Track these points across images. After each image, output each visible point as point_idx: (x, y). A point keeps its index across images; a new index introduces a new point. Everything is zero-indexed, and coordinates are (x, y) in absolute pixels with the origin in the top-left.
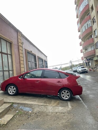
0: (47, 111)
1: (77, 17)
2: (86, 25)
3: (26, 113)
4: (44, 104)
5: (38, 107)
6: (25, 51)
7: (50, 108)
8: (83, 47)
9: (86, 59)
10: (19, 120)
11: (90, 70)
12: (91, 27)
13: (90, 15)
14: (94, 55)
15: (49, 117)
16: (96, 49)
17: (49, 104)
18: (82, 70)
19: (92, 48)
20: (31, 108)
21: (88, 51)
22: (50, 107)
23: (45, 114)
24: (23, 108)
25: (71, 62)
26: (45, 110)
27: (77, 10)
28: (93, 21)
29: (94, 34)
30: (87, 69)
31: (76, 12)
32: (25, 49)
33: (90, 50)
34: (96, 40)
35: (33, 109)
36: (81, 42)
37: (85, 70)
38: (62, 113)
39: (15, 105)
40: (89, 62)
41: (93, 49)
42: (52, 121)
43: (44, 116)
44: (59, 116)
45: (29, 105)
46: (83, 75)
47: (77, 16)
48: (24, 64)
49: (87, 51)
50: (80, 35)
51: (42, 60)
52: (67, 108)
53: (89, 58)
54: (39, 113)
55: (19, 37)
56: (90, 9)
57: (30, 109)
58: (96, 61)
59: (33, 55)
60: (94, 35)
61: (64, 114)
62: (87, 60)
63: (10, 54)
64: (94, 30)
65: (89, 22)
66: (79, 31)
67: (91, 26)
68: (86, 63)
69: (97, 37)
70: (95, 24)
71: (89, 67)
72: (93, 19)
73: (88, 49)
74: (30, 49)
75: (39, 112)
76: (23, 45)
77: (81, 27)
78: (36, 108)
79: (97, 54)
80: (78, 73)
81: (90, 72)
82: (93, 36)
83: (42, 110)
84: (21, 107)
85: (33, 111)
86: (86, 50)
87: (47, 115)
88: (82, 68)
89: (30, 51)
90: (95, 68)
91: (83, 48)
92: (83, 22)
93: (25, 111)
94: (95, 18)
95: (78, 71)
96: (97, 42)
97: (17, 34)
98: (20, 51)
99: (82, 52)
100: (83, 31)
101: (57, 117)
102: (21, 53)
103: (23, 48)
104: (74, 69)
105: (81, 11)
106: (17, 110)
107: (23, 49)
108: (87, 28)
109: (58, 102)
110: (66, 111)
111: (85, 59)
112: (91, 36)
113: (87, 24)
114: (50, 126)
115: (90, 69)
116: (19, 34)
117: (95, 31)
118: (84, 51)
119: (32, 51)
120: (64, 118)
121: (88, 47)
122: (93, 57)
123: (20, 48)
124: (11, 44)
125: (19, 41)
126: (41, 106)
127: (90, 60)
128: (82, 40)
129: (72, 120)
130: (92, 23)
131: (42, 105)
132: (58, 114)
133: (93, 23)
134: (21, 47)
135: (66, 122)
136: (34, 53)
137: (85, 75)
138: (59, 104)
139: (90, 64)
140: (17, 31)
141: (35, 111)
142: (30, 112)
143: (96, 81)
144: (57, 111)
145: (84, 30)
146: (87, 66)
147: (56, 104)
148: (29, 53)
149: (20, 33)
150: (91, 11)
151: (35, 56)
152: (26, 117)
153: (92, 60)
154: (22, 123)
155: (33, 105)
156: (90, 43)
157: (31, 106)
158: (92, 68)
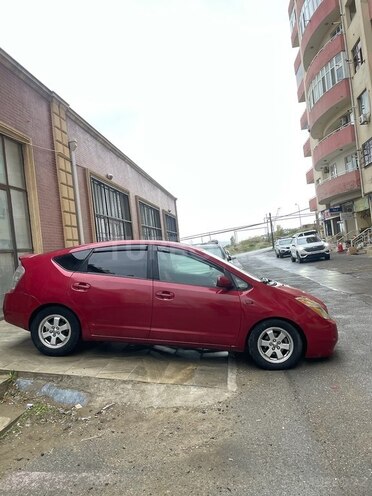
0: (144, 404)
1: (295, 44)
2: (325, 72)
3: (62, 411)
4: (133, 377)
5: (112, 389)
6: (81, 176)
7: (156, 392)
8: (314, 160)
9: (328, 206)
10: (30, 438)
11: (341, 250)
12: (347, 82)
13: (342, 35)
14: (356, 193)
15: (145, 425)
16: (365, 167)
17: (154, 376)
18: (308, 250)
19: (350, 165)
20: (82, 393)
21: (335, 175)
22: (155, 387)
23: (131, 416)
24: (52, 391)
25: (270, 220)
26: (136, 401)
27: (293, 14)
28: (355, 60)
29: (357, 110)
30: (326, 244)
31: (289, 23)
32: (84, 170)
33: (340, 170)
34: (364, 134)
35: (91, 395)
36: (308, 141)
37: (322, 247)
38: (195, 410)
39: (24, 383)
40: (338, 219)
41: (351, 168)
42: (154, 440)
43: (127, 420)
44: (184, 420)
45: (78, 382)
46: (314, 268)
47: (292, 38)
48: (78, 227)
49: (330, 178)
50: (305, 113)
51: (156, 212)
52: (218, 392)
53: (339, 205)
54: (112, 411)
55: (56, 121)
56: (344, 11)
57: (79, 396)
58: (365, 214)
59: (115, 191)
60: (357, 114)
61: (204, 413)
62: (331, 211)
63: (20, 186)
64: (356, 94)
65: (340, 63)
66: (302, 99)
67: (347, 79)
68: (328, 222)
69: (367, 122)
70: (363, 69)
71: (338, 238)
72: (354, 51)
73: (332, 168)
74: (105, 167)
75: (112, 407)
76: (73, 153)
77: (310, 83)
78: (103, 393)
79: (368, 188)
80: (294, 260)
81: (338, 255)
82: (352, 117)
83: (125, 400)
84: (44, 389)
85: (90, 401)
86: (327, 171)
87: (140, 418)
88: (309, 240)
89: (103, 174)
90: (360, 240)
91: (317, 166)
92: (314, 63)
93: (60, 404)
94: (363, 45)
95: (294, 255)
96: (368, 141)
97: (49, 111)
98: (62, 177)
99: (310, 180)
100: (317, 98)
101: (175, 424)
102: (65, 182)
103: (74, 164)
104: (280, 245)
105: (308, 18)
106: (28, 401)
107: (75, 168)
108: (329, 86)
109: (190, 367)
110: (211, 402)
111: (323, 207)
112: (347, 118)
113: (332, 71)
114: (141, 461)
115: (341, 247)
116: (55, 108)
117: (360, 99)
118: (318, 175)
119: (111, 177)
120: (200, 428)
121: (333, 159)
122: (353, 201)
123: (61, 163)
124: (21, 146)
125: (58, 135)
126: (122, 386)
127: (340, 210)
128: (312, 135)
129: (227, 435)
130: (352, 65)
131: (124, 382)
132: (182, 412)
133: (356, 65)
134: (66, 159)
135: (205, 444)
136: (120, 184)
137: (318, 268)
138: (191, 378)
139: (342, 226)
140: (49, 98)
141: (99, 402)
142: (78, 406)
143: (353, 290)
144: (178, 401)
145: (319, 93)
146: (330, 234)
147: (179, 377)
148: (100, 184)
149: (61, 103)
150: (345, 18)
151: (125, 197)
152: (58, 425)
153: (350, 210)
154: (38, 448)
155: (93, 381)
156: (341, 146)
157: (82, 385)
158: (349, 242)
